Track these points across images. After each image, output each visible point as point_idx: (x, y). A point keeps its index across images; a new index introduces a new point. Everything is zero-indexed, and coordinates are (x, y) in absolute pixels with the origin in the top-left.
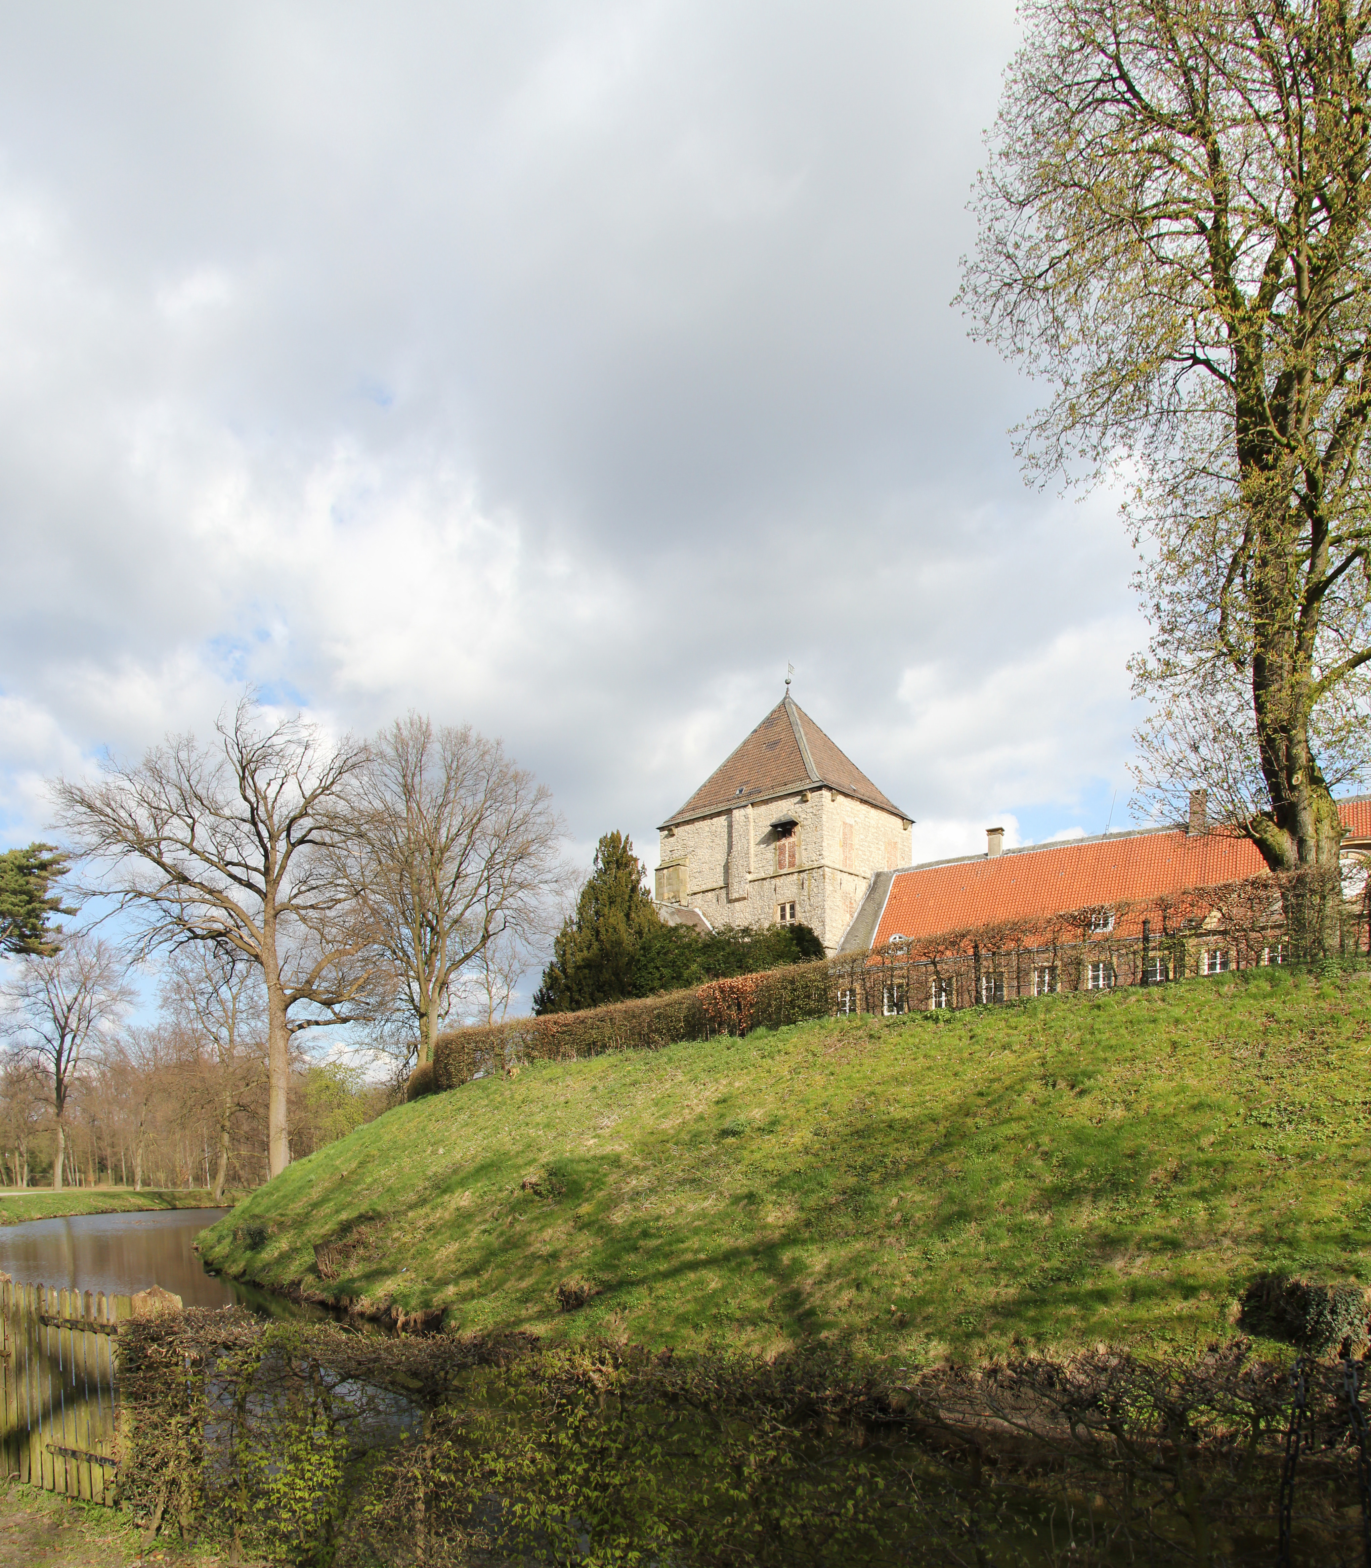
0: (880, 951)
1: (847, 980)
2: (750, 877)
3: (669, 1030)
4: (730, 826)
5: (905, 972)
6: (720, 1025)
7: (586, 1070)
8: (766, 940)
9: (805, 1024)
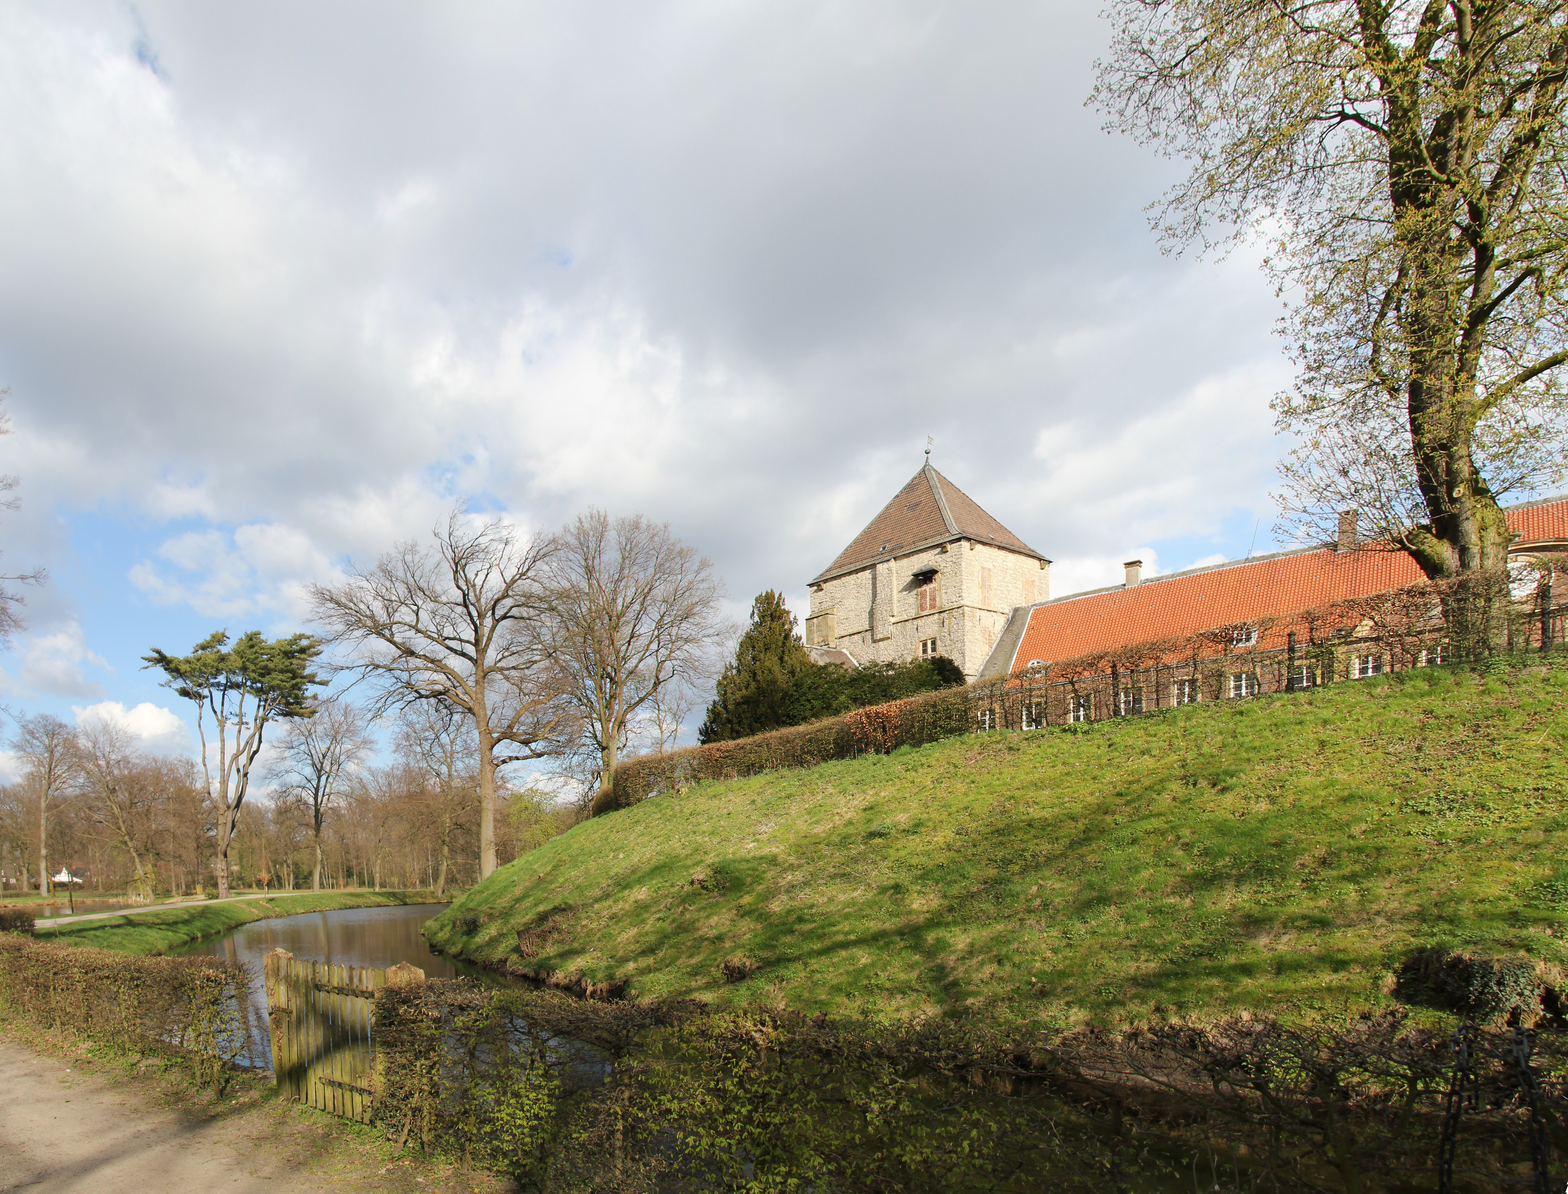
0: (1019, 675)
1: (986, 702)
2: (893, 620)
3: (820, 751)
4: (874, 578)
5: (1043, 692)
6: (867, 745)
7: (745, 787)
8: (909, 672)
9: (946, 741)
